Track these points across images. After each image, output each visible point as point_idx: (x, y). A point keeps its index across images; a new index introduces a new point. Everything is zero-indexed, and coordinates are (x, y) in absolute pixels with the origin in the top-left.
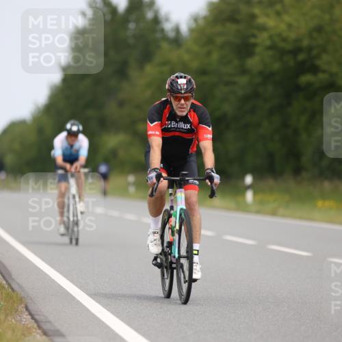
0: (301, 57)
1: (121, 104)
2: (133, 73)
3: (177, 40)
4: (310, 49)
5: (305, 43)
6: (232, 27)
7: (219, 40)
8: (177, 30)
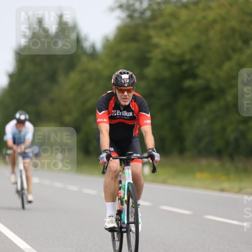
0: (185, 67)
1: (52, 102)
2: (61, 78)
3: (93, 55)
4: (191, 61)
5: (188, 57)
6: (133, 46)
7: (124, 55)
8: (93, 47)
